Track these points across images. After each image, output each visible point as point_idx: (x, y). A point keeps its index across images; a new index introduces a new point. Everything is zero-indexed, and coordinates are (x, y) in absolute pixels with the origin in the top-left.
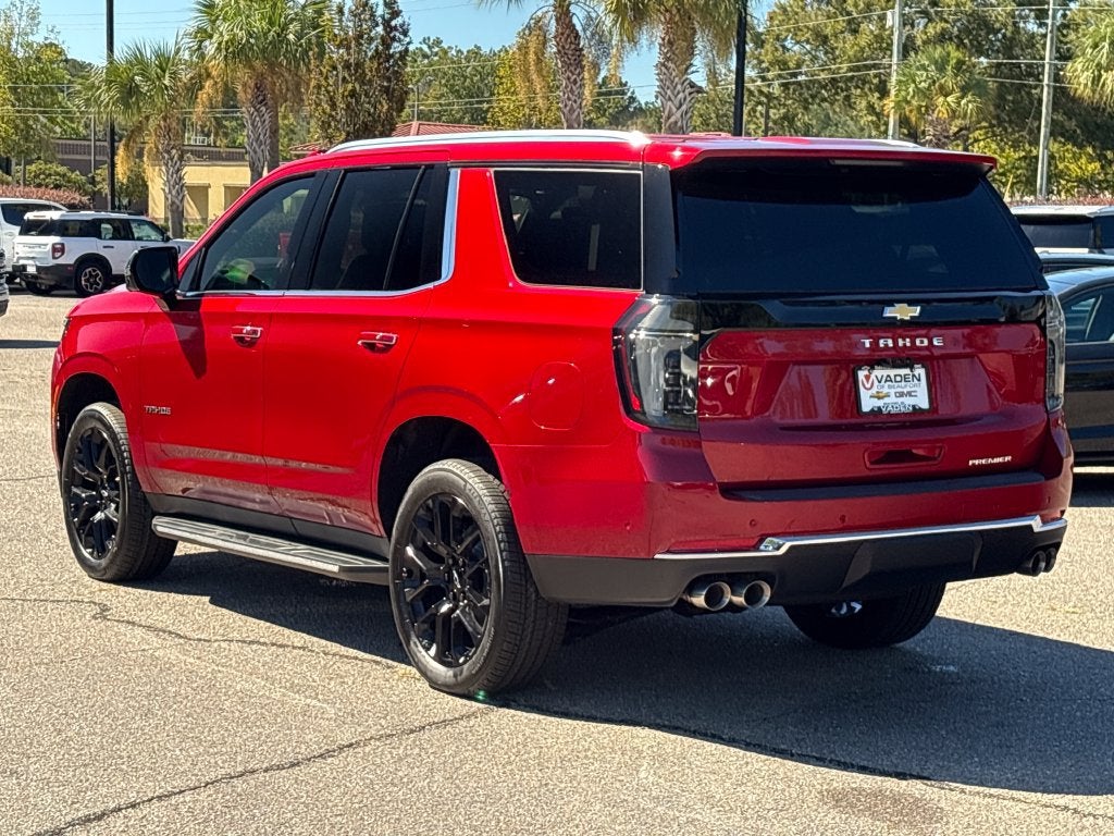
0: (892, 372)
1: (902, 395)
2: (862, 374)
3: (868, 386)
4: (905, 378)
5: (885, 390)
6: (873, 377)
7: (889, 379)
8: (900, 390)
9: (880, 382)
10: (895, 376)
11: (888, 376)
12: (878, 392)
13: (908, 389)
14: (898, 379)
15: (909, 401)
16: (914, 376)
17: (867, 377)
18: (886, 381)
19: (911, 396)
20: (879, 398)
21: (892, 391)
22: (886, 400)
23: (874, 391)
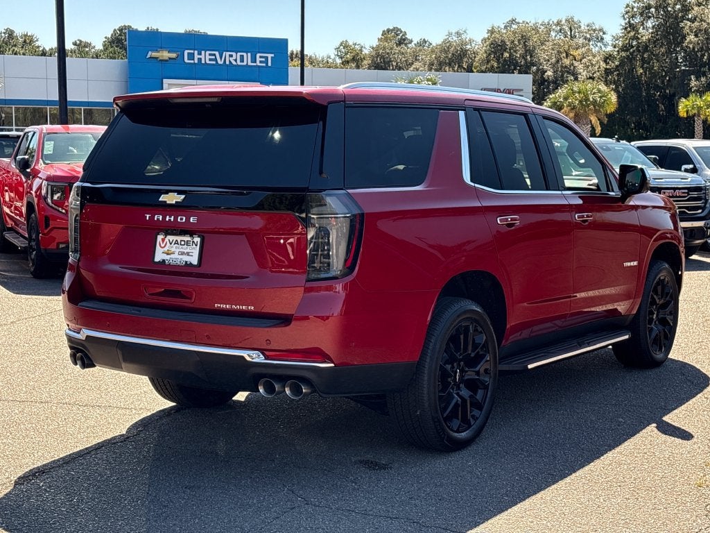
0: (179, 238)
1: (183, 253)
2: (160, 237)
3: (163, 245)
4: (187, 243)
5: (173, 250)
6: (167, 240)
7: (176, 243)
8: (181, 250)
9: (171, 244)
10: (181, 241)
11: (177, 241)
12: (168, 250)
13: (188, 250)
14: (183, 243)
15: (186, 258)
16: (193, 242)
17: (163, 240)
18: (175, 243)
19: (188, 255)
20: (168, 254)
21: (178, 250)
22: (172, 256)
23: (166, 249)
